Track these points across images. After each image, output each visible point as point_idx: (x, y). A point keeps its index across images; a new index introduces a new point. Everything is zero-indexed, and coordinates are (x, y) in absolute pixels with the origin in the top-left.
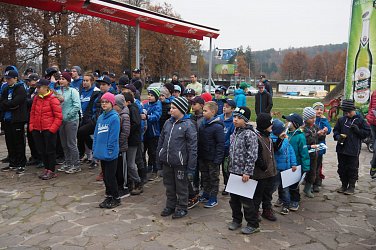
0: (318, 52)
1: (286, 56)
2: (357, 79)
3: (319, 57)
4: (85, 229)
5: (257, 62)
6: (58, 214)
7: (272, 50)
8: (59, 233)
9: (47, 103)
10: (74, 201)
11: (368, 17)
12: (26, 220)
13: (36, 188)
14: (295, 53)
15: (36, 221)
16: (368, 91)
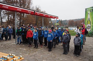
0: (76, 20)
1: (69, 21)
2: (87, 26)
3: (76, 21)
4: (41, 56)
5: (63, 23)
6: (35, 53)
7: (66, 20)
8: (36, 56)
9: (30, 32)
10: (36, 51)
11: (89, 14)
12: (29, 54)
13: (28, 48)
14: (71, 21)
15: (31, 54)
16: (90, 29)
